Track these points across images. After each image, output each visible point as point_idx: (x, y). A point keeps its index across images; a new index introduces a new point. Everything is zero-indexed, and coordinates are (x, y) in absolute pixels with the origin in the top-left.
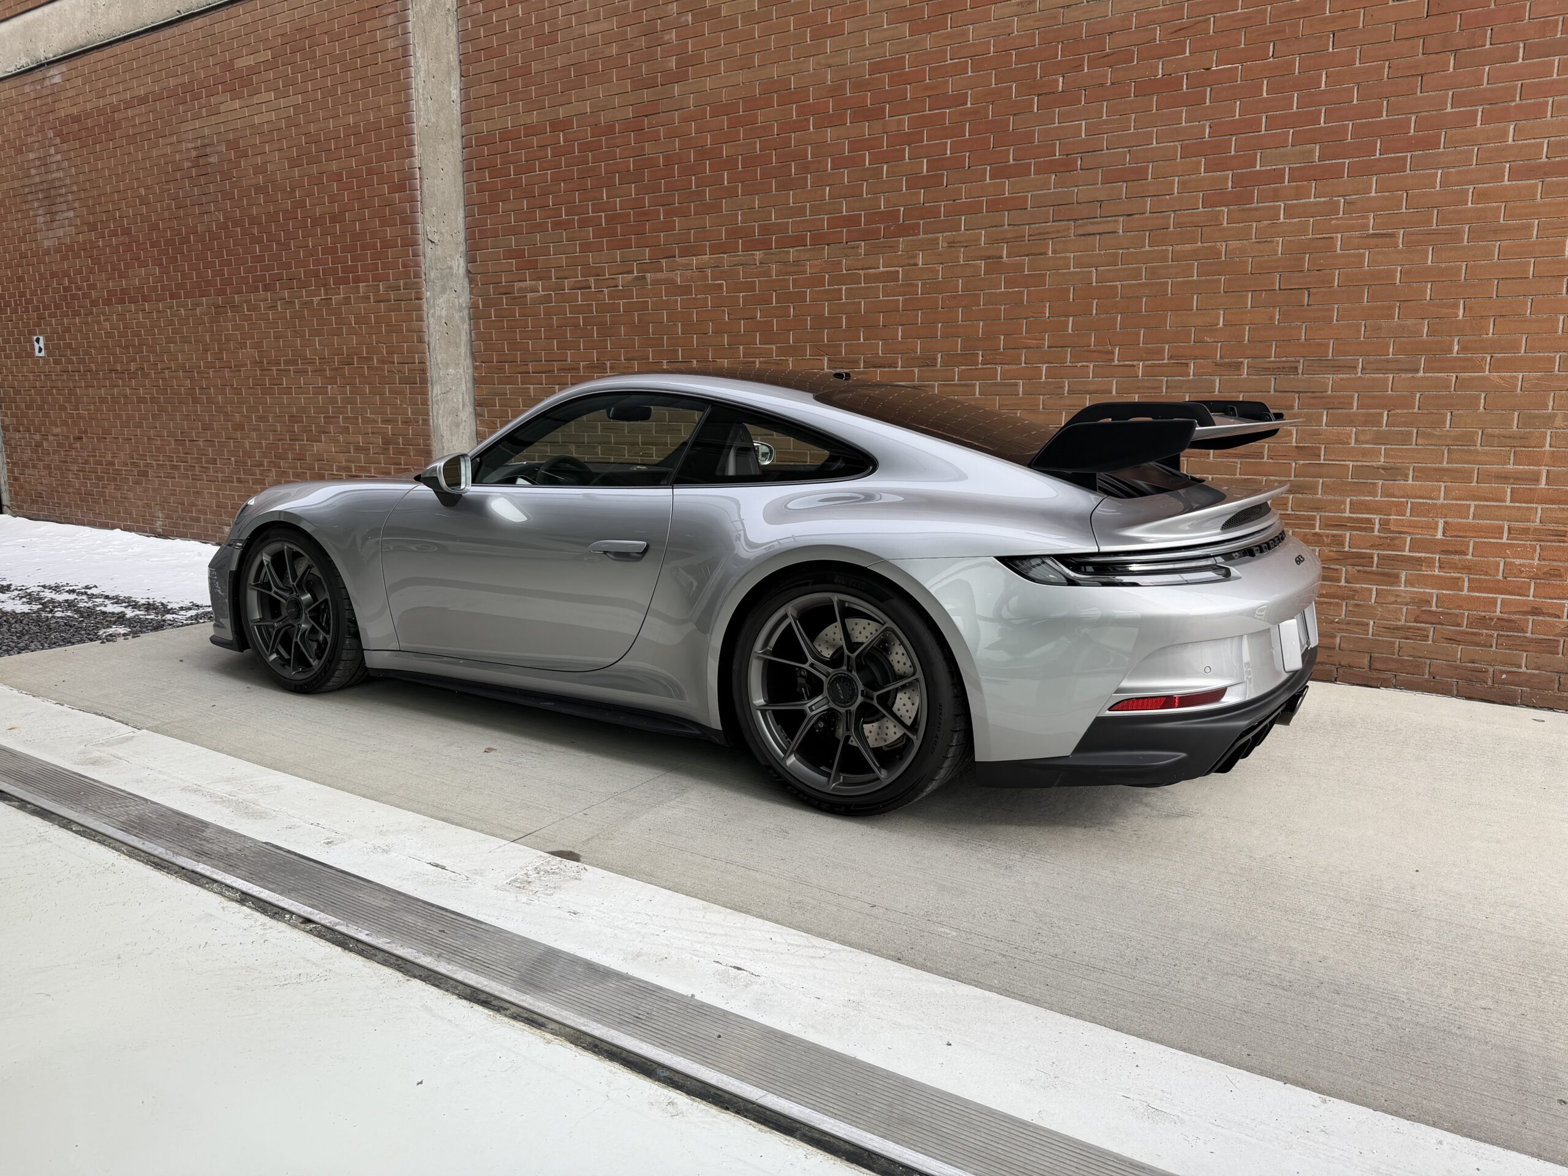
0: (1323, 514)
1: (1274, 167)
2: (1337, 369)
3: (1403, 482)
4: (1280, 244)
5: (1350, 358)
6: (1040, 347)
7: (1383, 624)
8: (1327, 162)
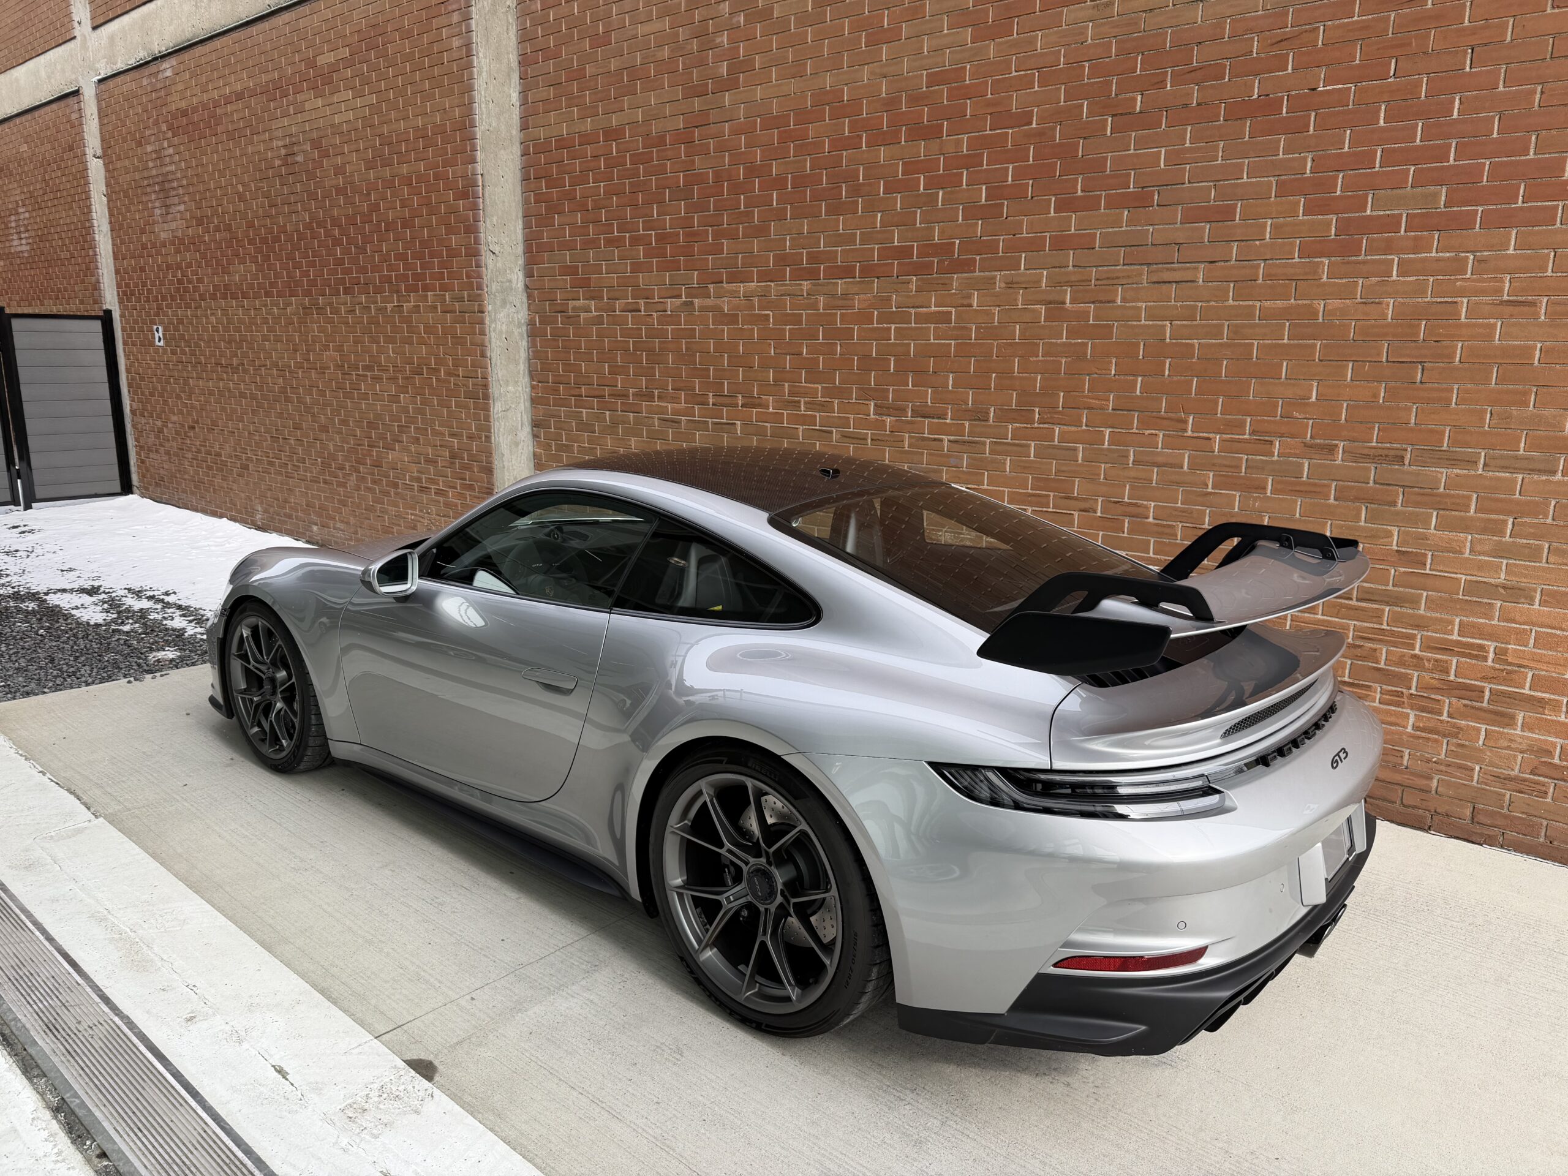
0: (1425, 633)
1: (1388, 212)
2: (1453, 462)
3: (1527, 606)
4: (1391, 307)
5: (1470, 450)
6: (1103, 409)
7: (1491, 771)
8: (1455, 209)
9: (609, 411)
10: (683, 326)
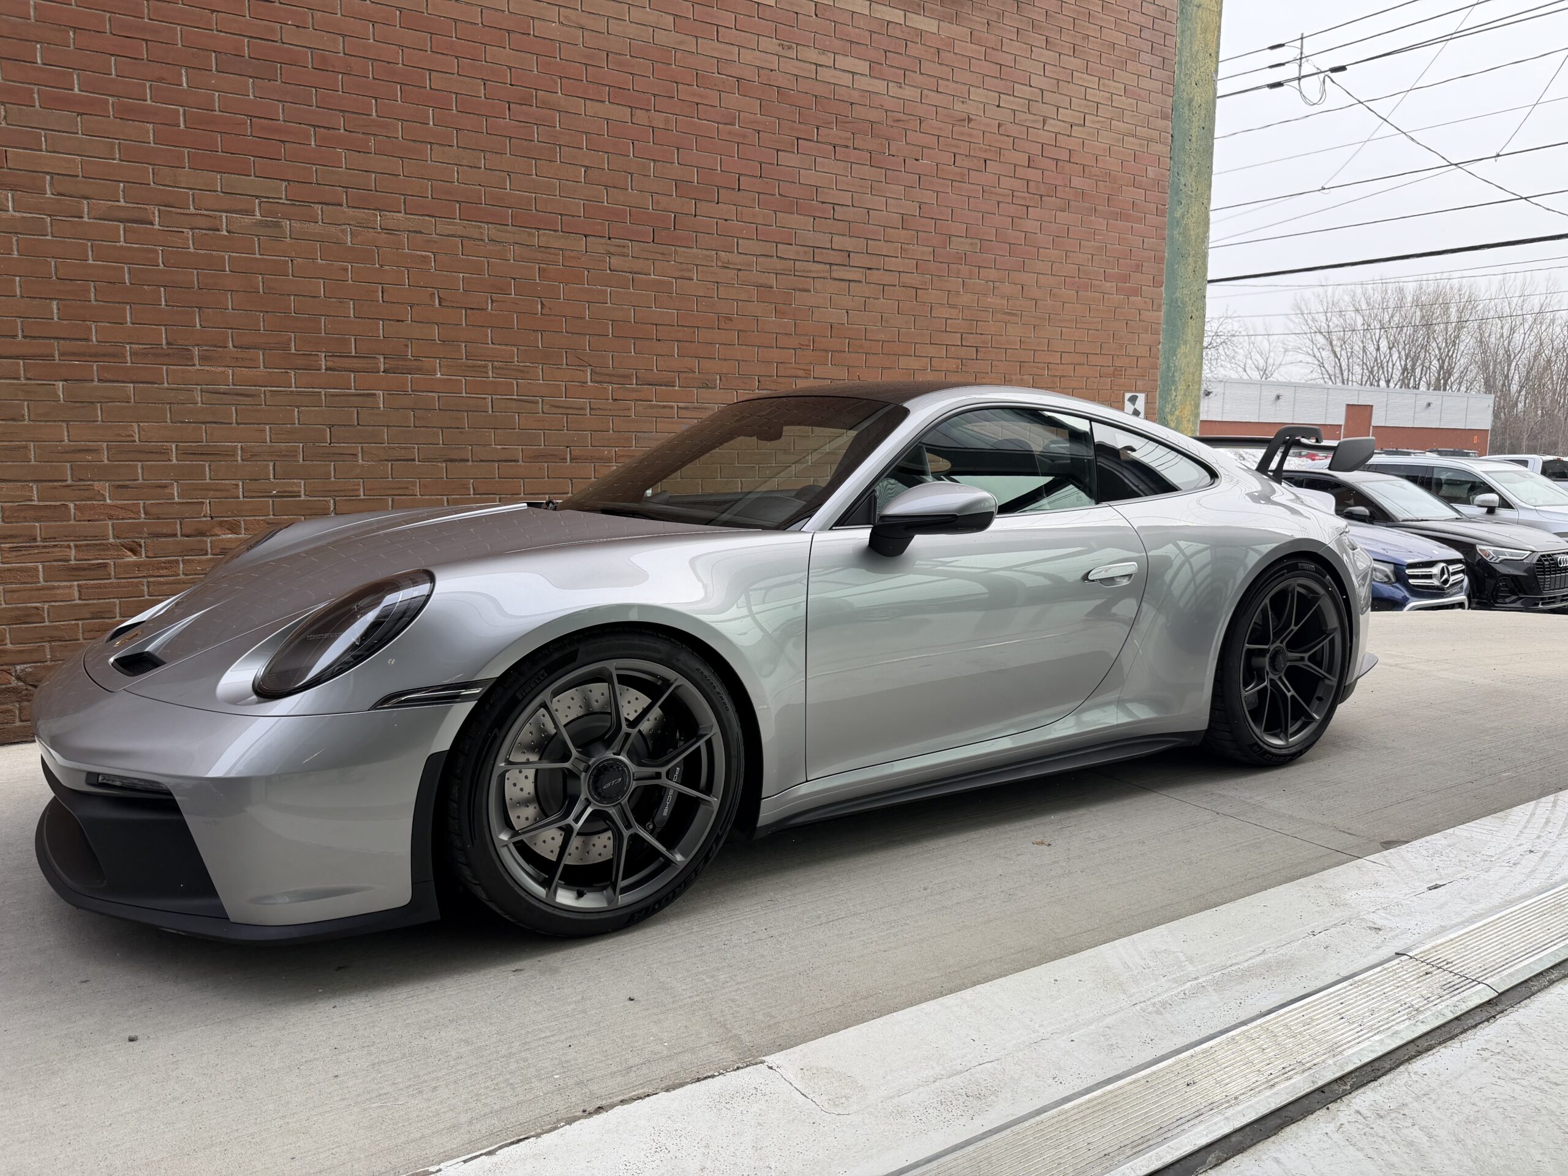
9: (66, 380)
10: (258, 256)
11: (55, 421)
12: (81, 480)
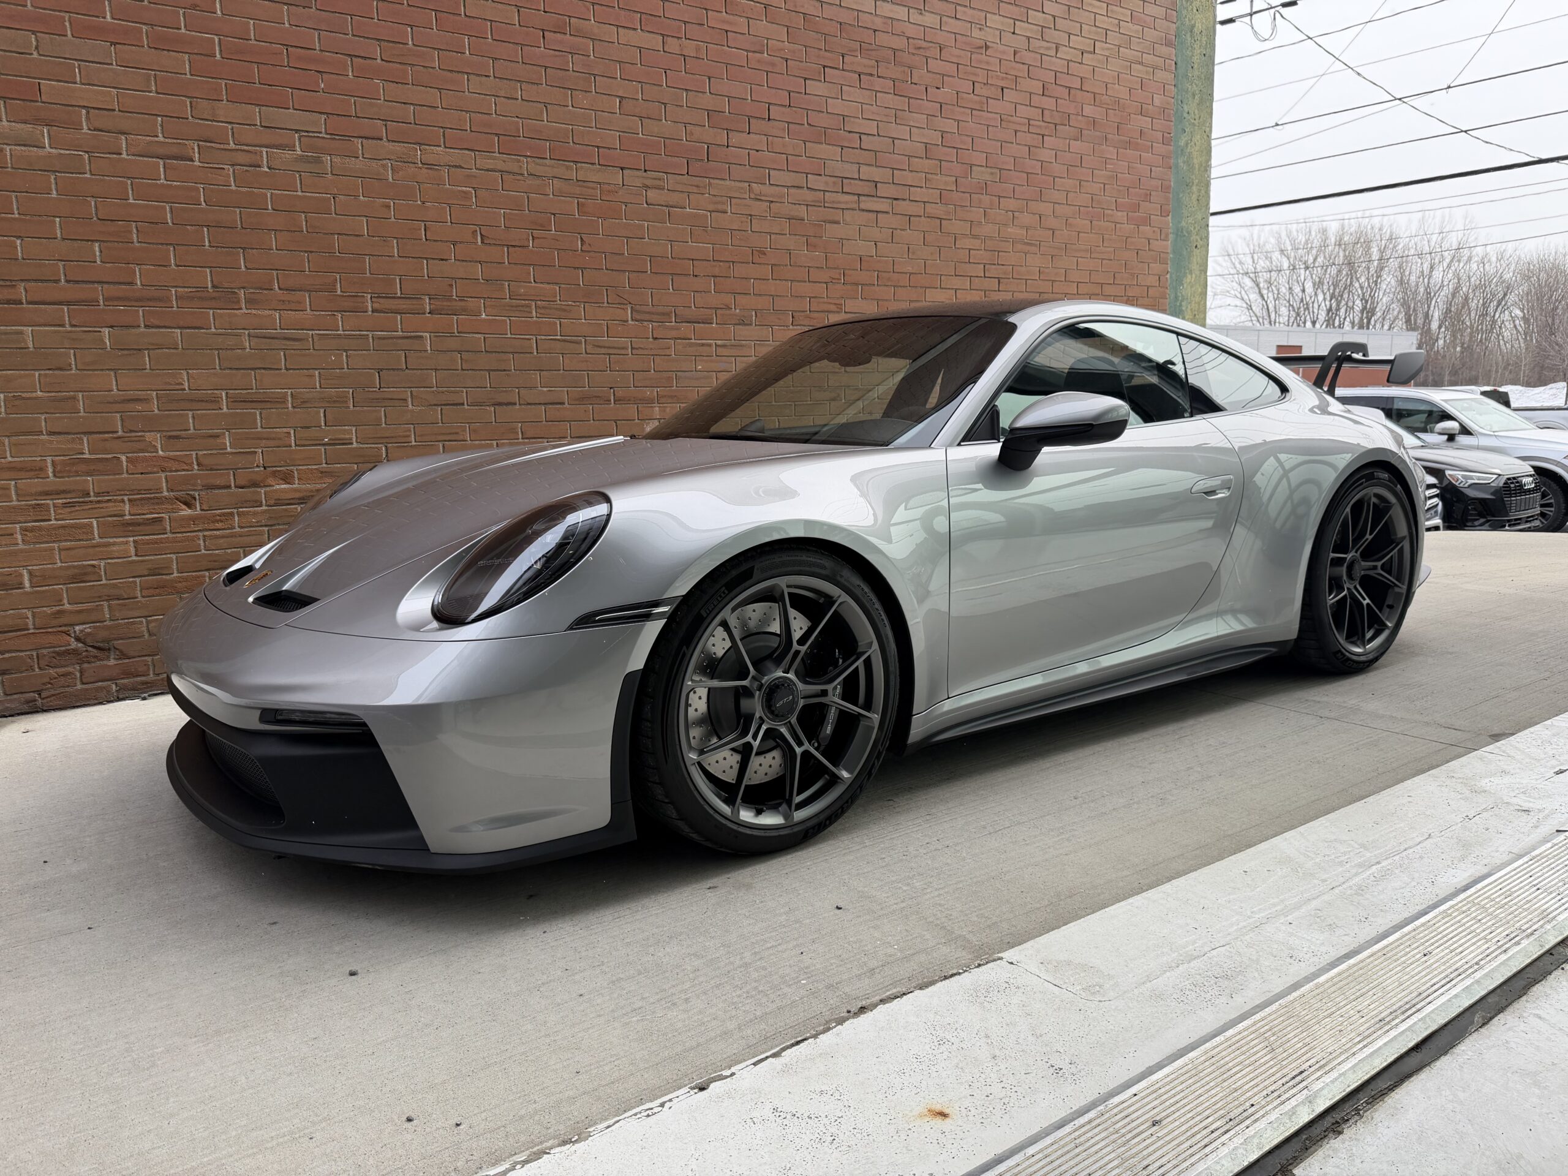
9: (112, 327)
10: (300, 193)
11: (102, 370)
12: (131, 431)
